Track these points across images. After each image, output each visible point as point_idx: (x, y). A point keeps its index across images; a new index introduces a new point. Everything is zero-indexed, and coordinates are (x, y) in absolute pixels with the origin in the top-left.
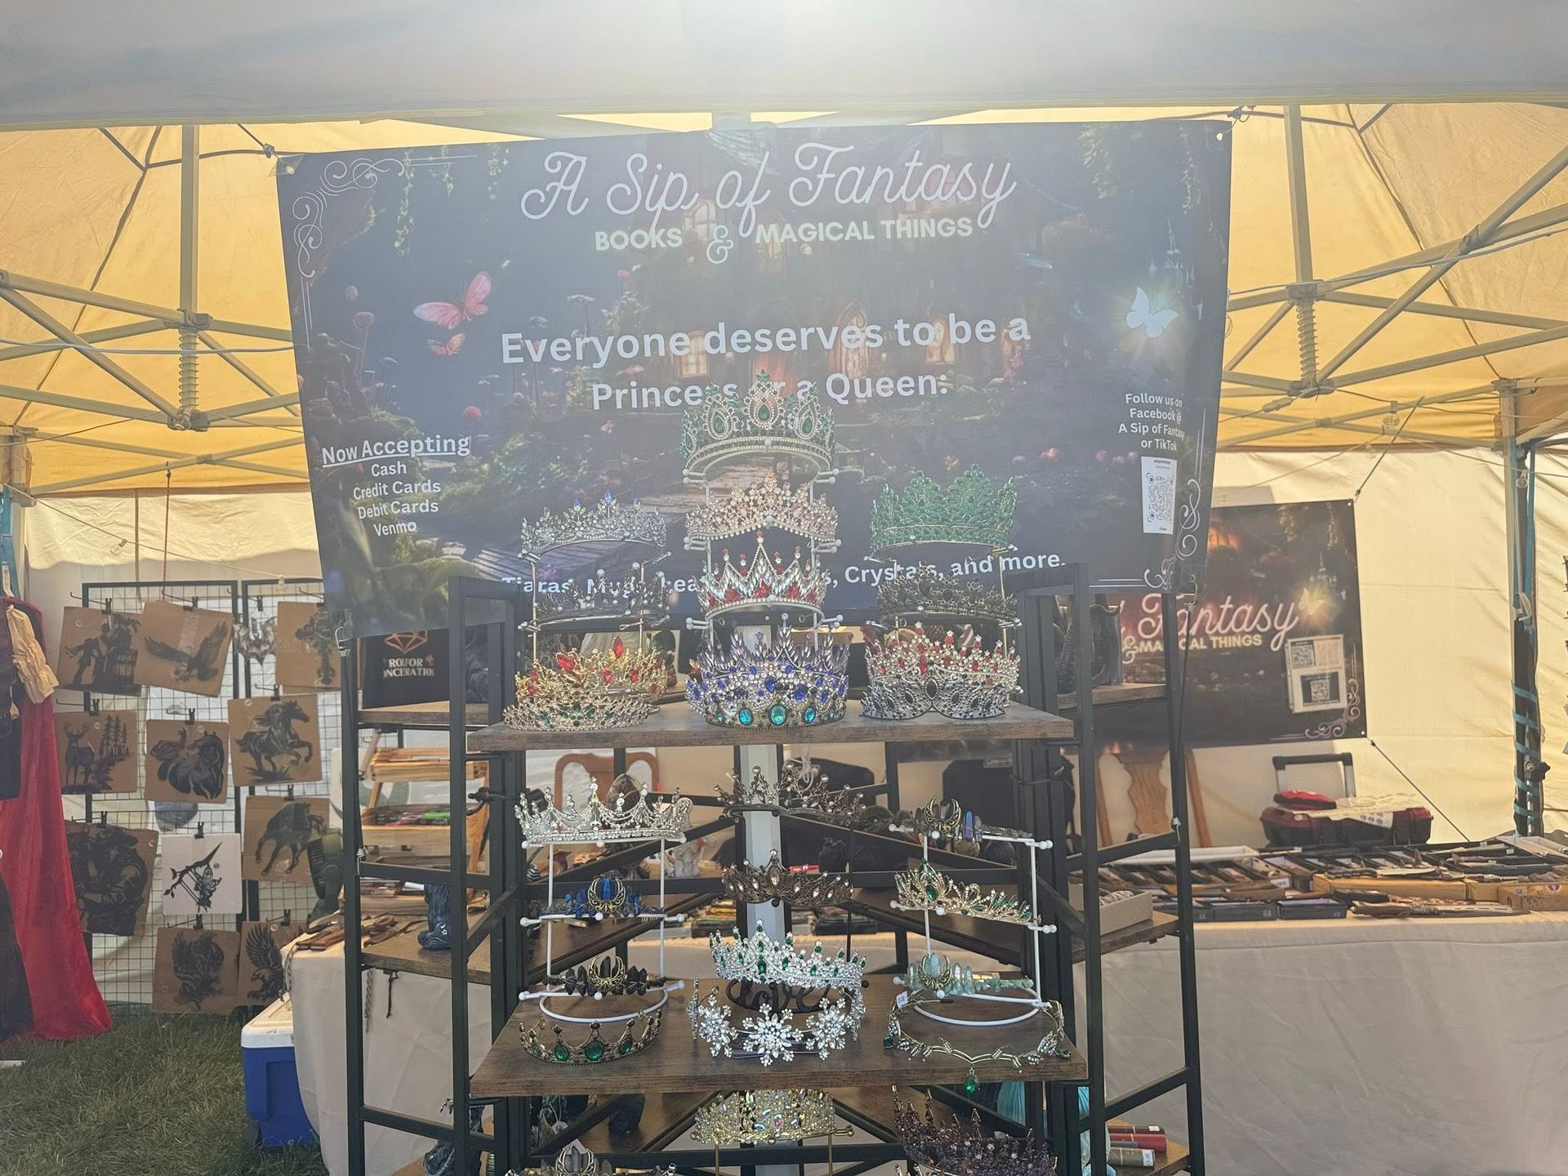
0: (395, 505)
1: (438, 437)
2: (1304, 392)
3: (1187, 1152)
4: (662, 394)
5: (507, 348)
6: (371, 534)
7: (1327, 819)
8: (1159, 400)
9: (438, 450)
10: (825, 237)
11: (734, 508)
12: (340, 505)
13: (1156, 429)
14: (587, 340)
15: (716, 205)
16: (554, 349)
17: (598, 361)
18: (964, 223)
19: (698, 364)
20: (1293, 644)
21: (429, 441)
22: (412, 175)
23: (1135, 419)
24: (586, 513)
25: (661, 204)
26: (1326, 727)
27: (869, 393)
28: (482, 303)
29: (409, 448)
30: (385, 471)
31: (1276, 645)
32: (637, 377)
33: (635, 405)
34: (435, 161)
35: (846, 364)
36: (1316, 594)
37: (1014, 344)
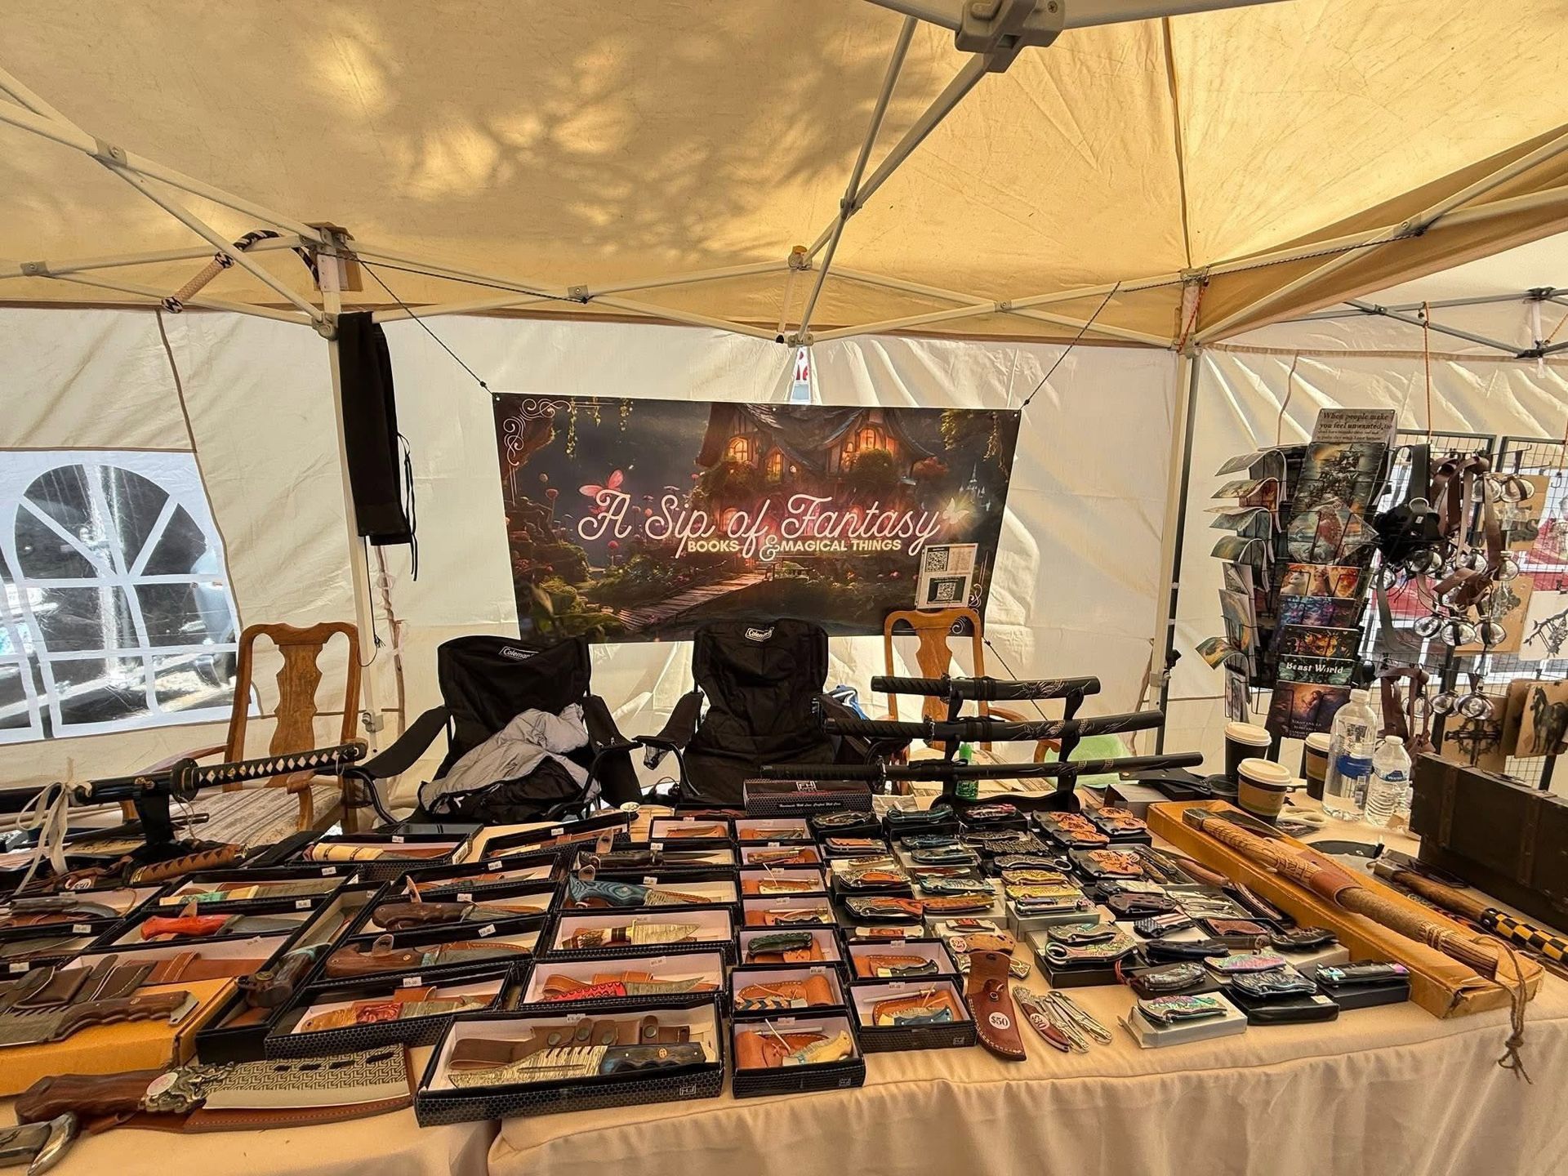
20: (930, 550)
31: (913, 551)
36: (962, 504)
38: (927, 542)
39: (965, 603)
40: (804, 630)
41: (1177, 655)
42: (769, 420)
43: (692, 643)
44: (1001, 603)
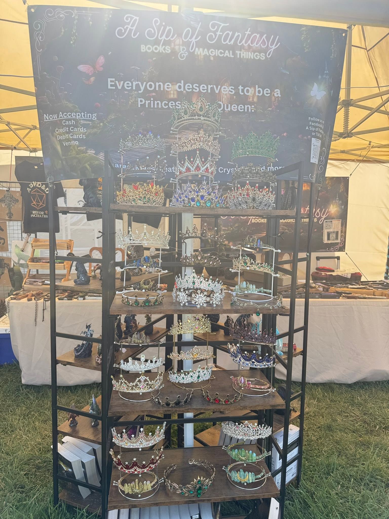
0: (71, 135)
1: (86, 113)
2: (344, 136)
3: (302, 350)
4: (161, 103)
5: (109, 83)
6: (62, 145)
7: (332, 275)
8: (318, 120)
9: (86, 117)
10: (218, 55)
11: (190, 141)
12: (50, 134)
13: (317, 129)
14: (137, 83)
15: (182, 39)
16: (125, 85)
17: (140, 90)
18: (263, 55)
19: (174, 94)
20: (326, 222)
21: (83, 114)
22: (77, 17)
23: (311, 125)
24: (143, 137)
25: (164, 37)
26: (333, 248)
27: (229, 109)
28: (101, 67)
29: (76, 115)
30: (67, 123)
31: (321, 222)
32: (153, 97)
33: (152, 106)
34: (85, 13)
35: (222, 99)
36: (335, 206)
37: (276, 98)
38: (325, 219)
39: (339, 241)
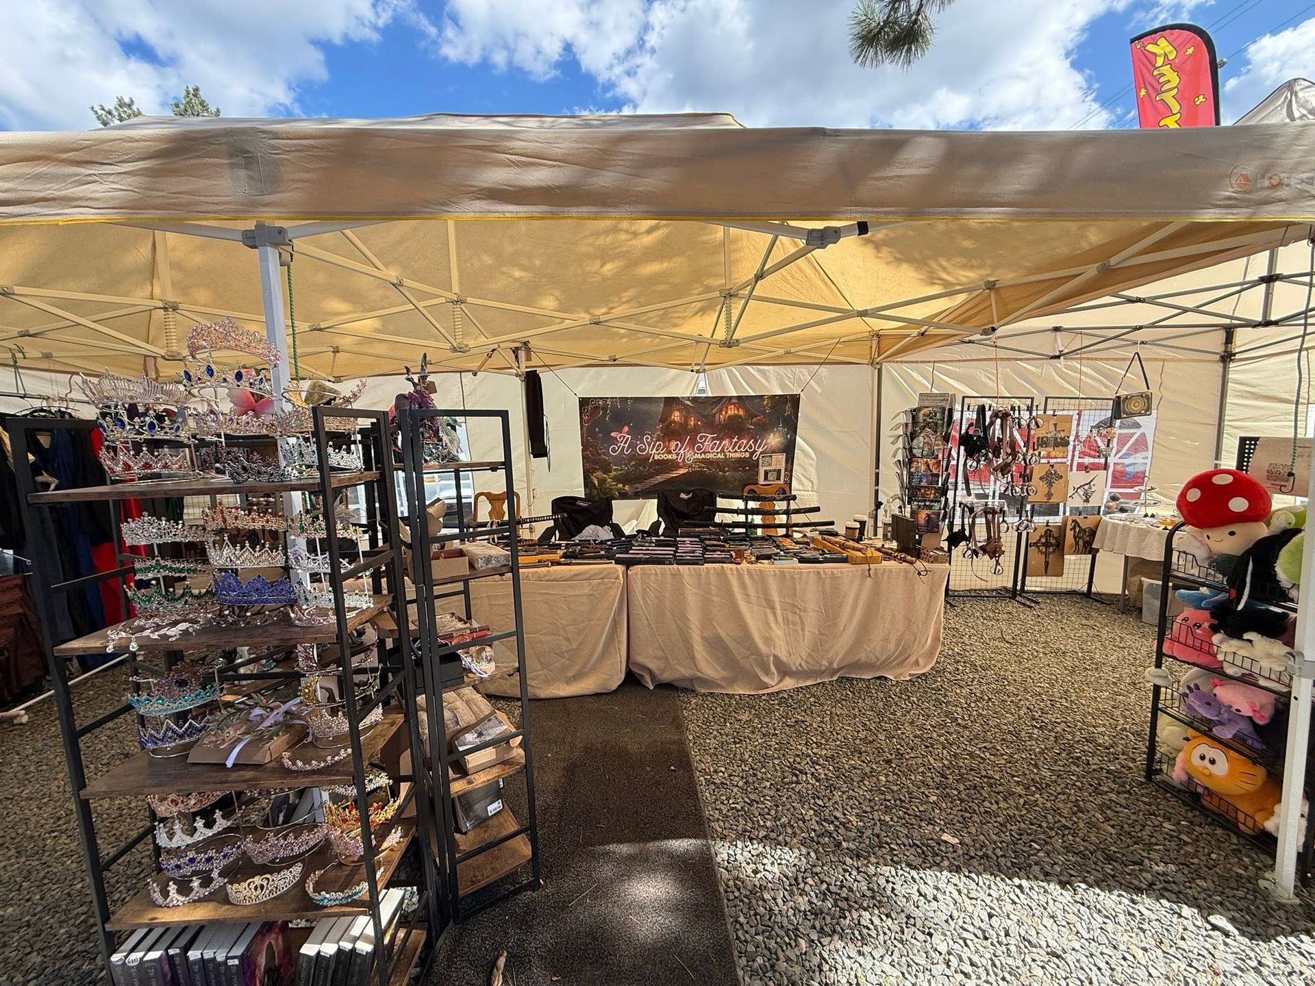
20: (763, 457)
31: (755, 457)
36: (777, 436)
38: (761, 453)
39: (782, 481)
40: (706, 493)
41: (881, 503)
42: (689, 403)
43: (656, 501)
44: (799, 481)
